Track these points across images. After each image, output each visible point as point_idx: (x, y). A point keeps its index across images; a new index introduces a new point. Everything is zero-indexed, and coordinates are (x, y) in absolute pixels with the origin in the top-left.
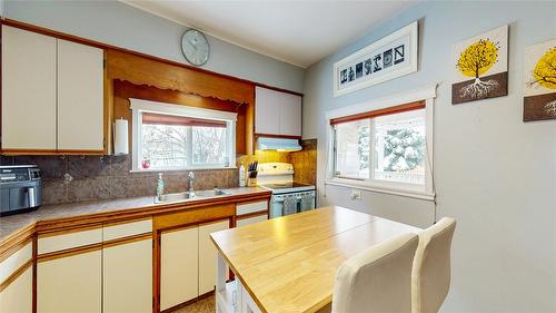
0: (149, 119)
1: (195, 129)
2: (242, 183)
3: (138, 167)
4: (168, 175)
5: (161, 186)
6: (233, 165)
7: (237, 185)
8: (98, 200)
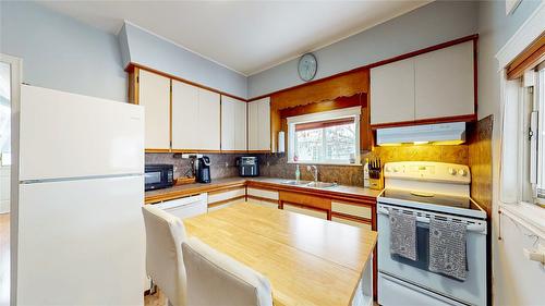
0: (300, 128)
1: (327, 129)
2: (366, 183)
3: (291, 160)
4: (303, 167)
5: (298, 174)
6: (358, 163)
7: (361, 185)
8: (276, 177)
